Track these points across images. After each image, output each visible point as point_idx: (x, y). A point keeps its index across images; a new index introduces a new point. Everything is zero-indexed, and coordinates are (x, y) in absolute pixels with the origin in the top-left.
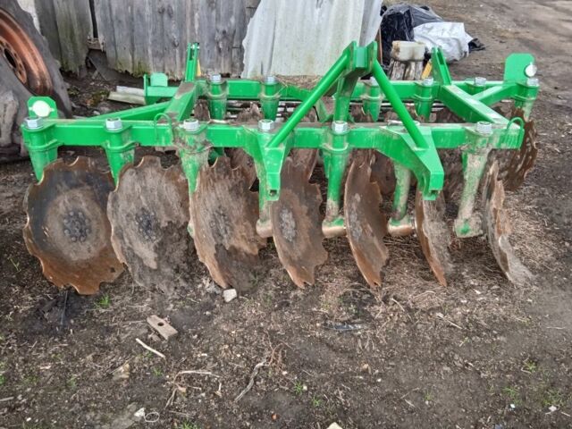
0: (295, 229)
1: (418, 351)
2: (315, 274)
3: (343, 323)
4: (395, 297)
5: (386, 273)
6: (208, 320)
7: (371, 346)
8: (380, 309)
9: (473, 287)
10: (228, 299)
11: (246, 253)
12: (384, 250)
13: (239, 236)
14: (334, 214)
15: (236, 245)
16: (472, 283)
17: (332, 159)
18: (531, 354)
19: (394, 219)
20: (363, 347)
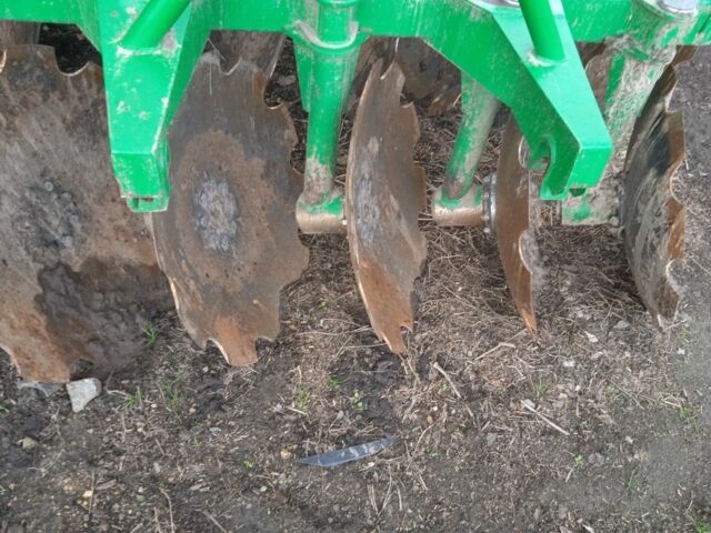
0: (236, 217)
1: (488, 504)
2: (282, 308)
3: (337, 442)
4: (439, 360)
5: (422, 296)
6: (28, 462)
7: (394, 501)
8: (412, 393)
9: (583, 324)
10: (79, 404)
11: (128, 267)
12: (418, 241)
13: (108, 229)
14: (322, 190)
15: (103, 254)
16: (580, 315)
17: (316, 68)
18: (696, 490)
19: (446, 193)
20: (380, 507)
